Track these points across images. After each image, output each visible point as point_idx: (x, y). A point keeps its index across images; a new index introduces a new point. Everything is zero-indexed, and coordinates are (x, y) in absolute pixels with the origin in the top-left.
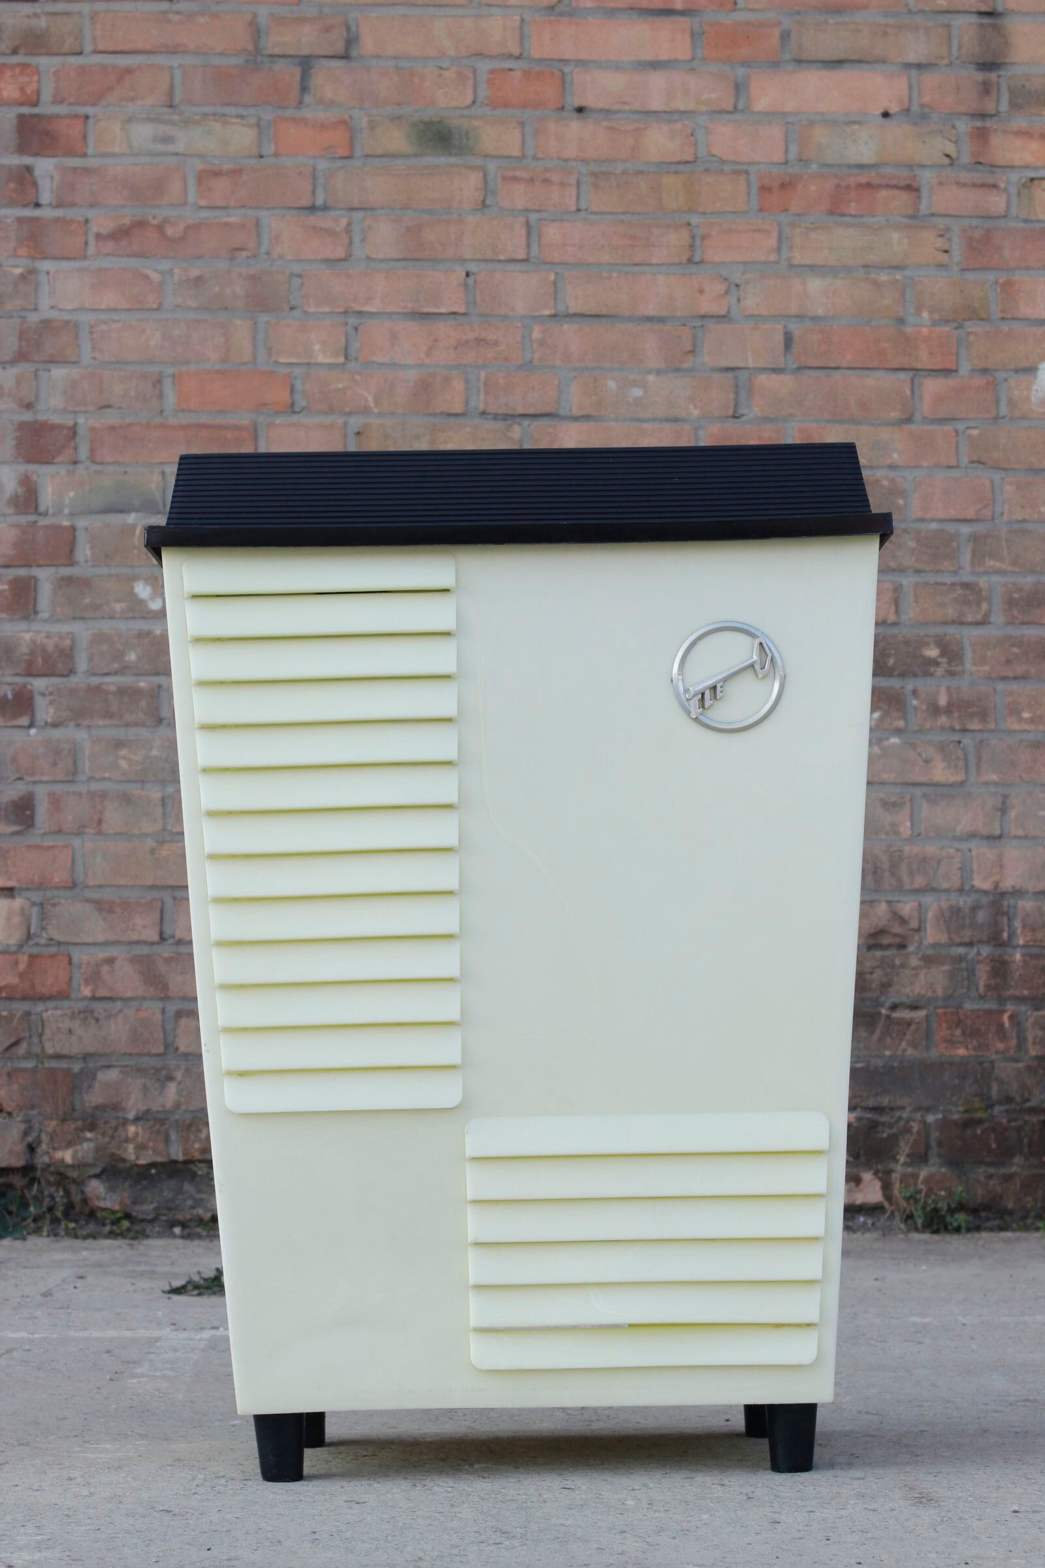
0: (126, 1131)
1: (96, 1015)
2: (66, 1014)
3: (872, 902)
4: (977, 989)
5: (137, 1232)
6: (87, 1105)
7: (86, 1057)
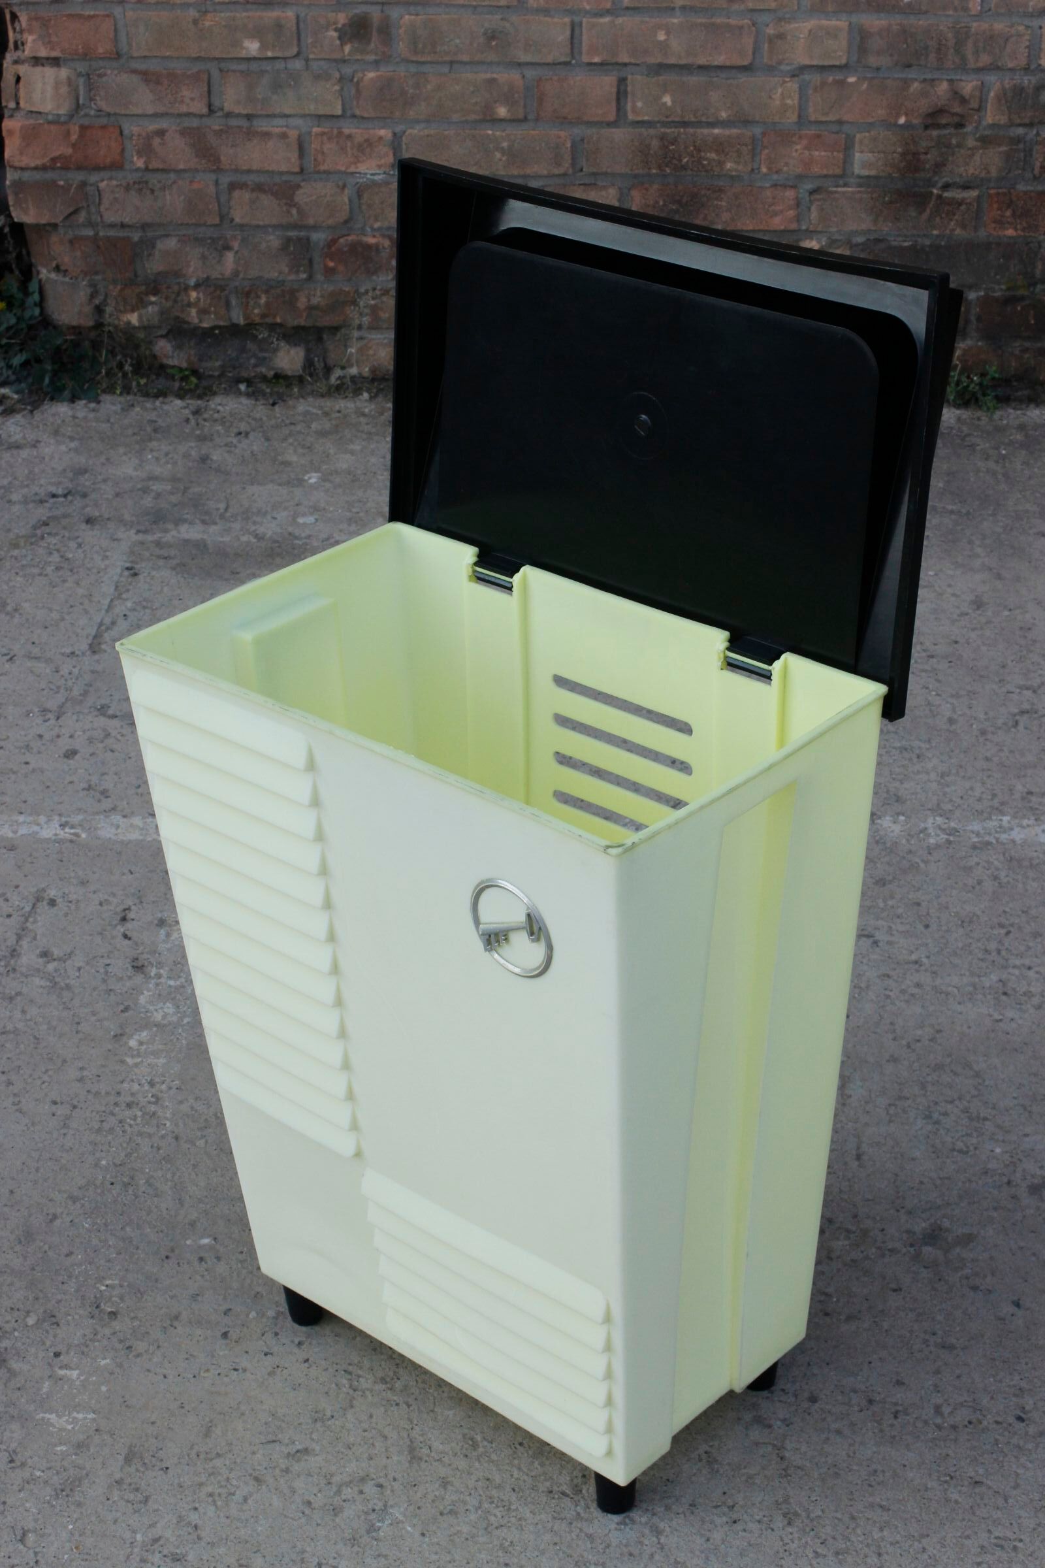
0: (189, 296)
1: (150, 186)
2: (121, 185)
3: (933, 80)
4: (1033, 169)
5: (205, 388)
6: (149, 271)
7: (144, 227)
